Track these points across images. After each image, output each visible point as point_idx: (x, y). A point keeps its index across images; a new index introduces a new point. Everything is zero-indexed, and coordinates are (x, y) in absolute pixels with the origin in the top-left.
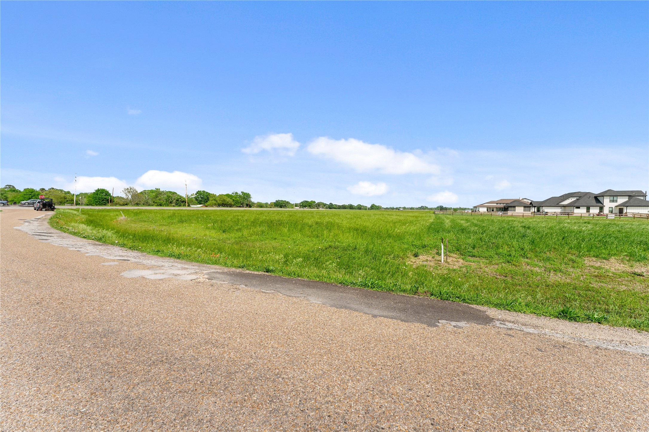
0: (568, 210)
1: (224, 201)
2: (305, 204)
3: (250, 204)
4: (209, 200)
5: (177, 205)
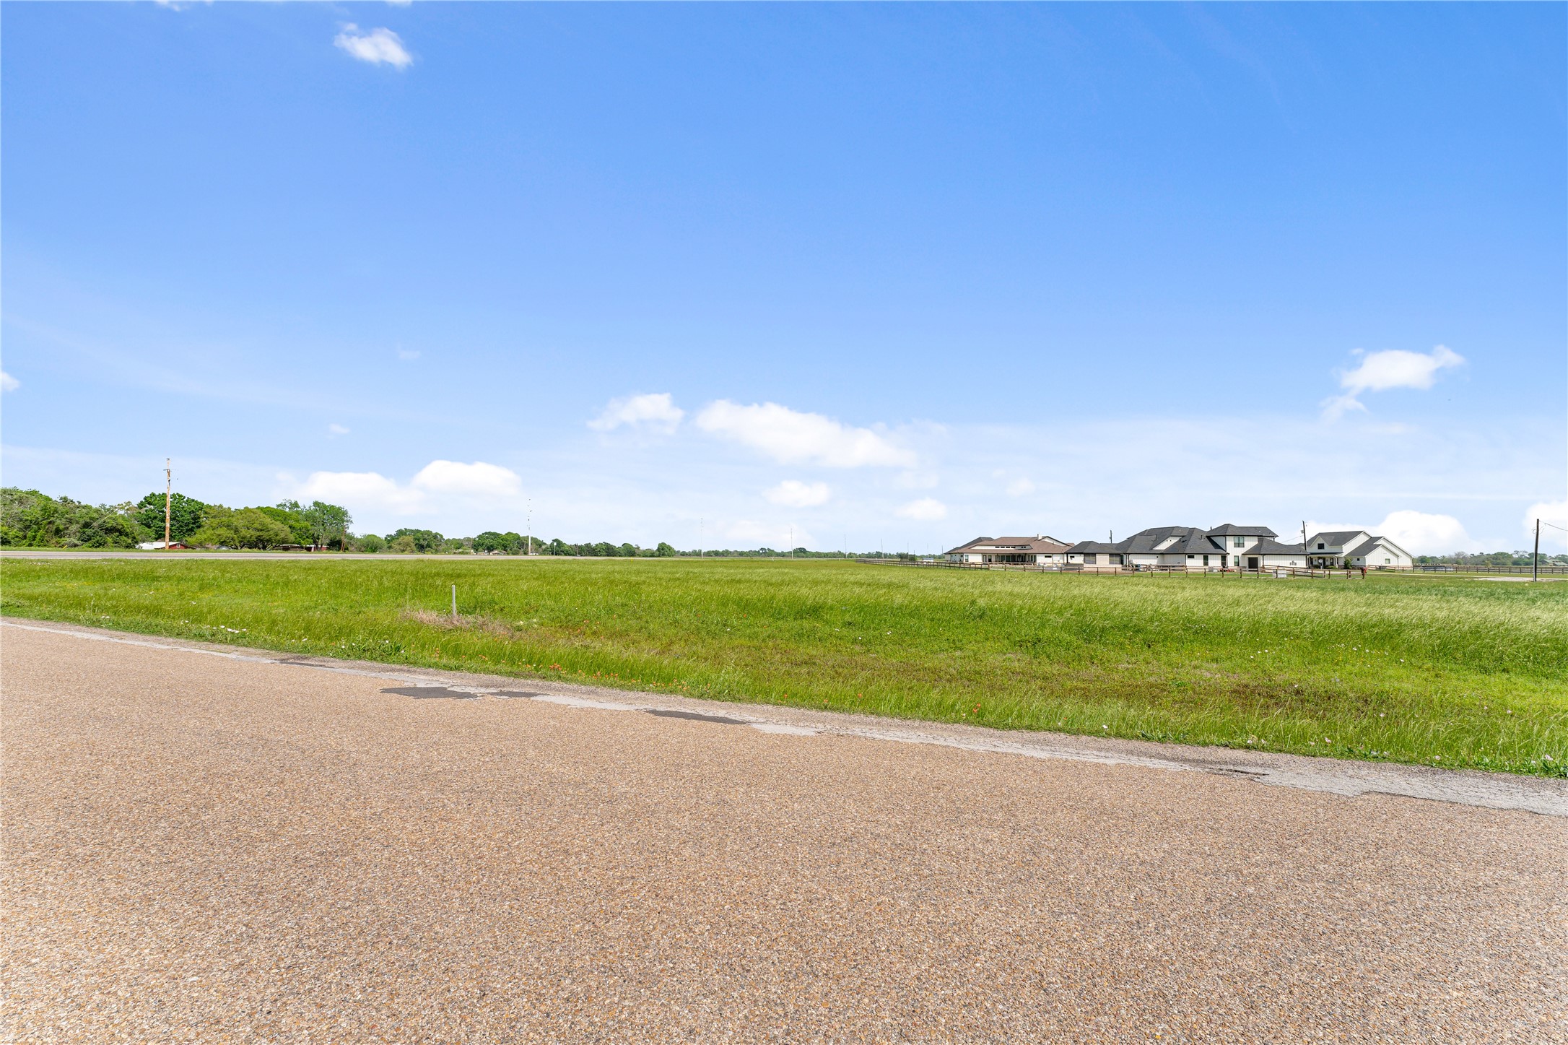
0: (1170, 560)
1: (264, 529)
2: (488, 543)
3: (345, 540)
4: (199, 527)
5: (86, 541)
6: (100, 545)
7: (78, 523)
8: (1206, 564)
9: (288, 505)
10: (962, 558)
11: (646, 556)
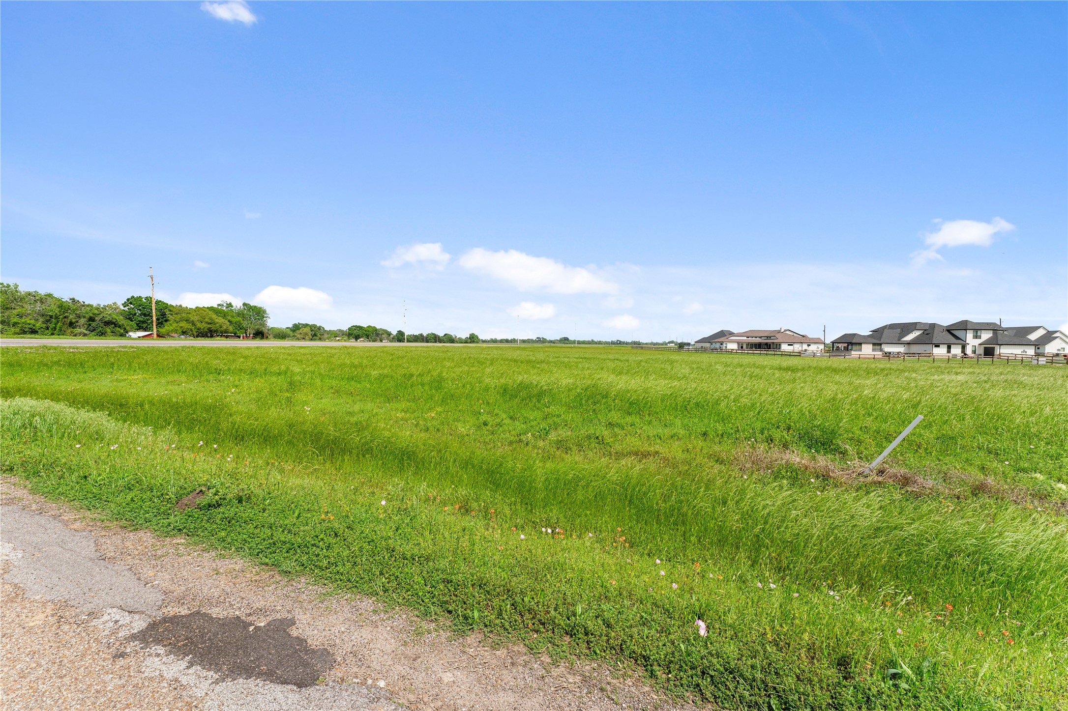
1: (212, 322)
3: (265, 331)
4: (166, 321)
5: (92, 331)
6: (102, 334)
7: (84, 317)
8: (949, 351)
9: (225, 305)
10: (721, 346)
11: (462, 343)
